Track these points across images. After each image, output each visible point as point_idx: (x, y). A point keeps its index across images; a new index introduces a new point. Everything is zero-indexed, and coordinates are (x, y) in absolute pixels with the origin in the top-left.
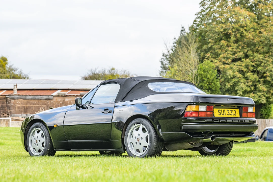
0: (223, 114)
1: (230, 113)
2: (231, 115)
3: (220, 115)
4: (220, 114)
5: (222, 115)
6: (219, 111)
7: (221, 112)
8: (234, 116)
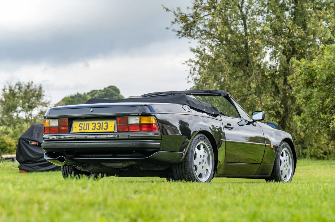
0: (85, 128)
1: (97, 126)
2: (97, 129)
3: (81, 130)
4: (81, 128)
5: (84, 130)
6: (81, 125)
7: (83, 126)
8: (104, 130)
